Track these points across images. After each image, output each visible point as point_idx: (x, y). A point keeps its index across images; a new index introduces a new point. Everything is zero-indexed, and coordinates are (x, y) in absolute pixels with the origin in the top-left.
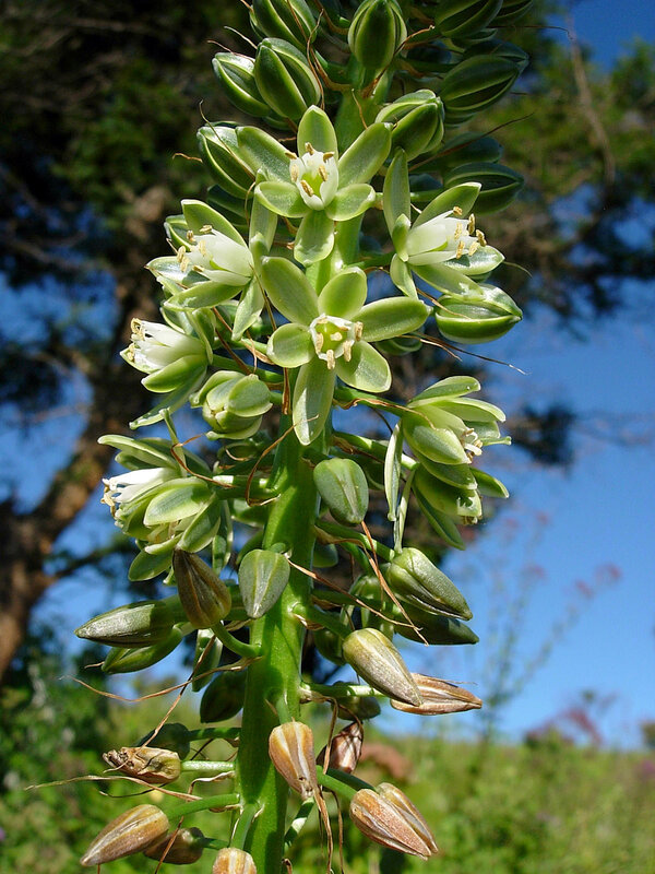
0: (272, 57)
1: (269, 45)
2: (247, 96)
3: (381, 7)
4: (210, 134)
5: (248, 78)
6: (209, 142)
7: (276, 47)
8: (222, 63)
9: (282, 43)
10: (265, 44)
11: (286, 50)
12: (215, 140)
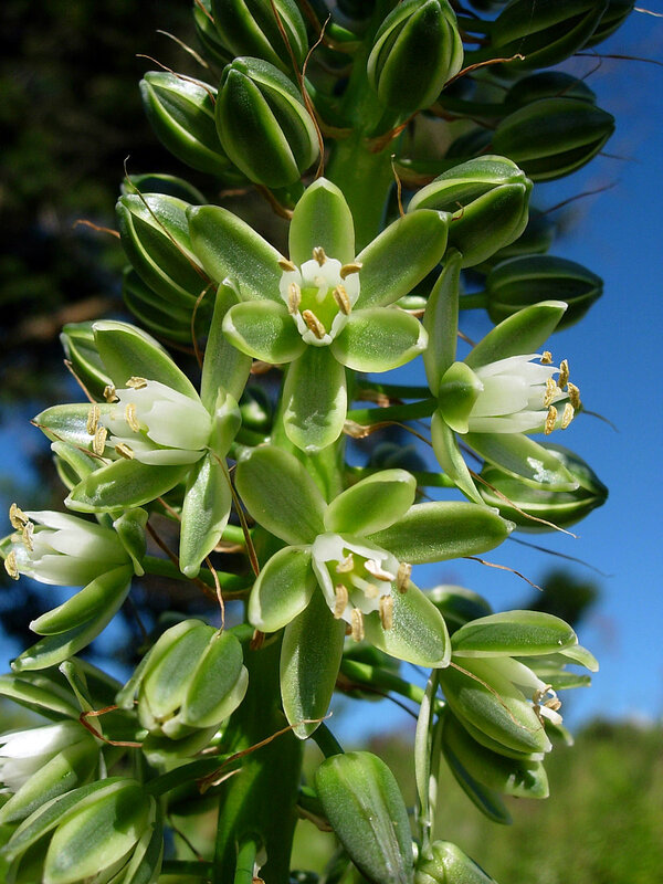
0: (248, 89)
1: (243, 69)
2: (191, 139)
3: (431, 15)
4: (138, 206)
5: (195, 112)
6: (137, 221)
7: (255, 73)
8: (157, 89)
9: (264, 66)
10: (238, 67)
11: (271, 78)
12: (145, 217)
